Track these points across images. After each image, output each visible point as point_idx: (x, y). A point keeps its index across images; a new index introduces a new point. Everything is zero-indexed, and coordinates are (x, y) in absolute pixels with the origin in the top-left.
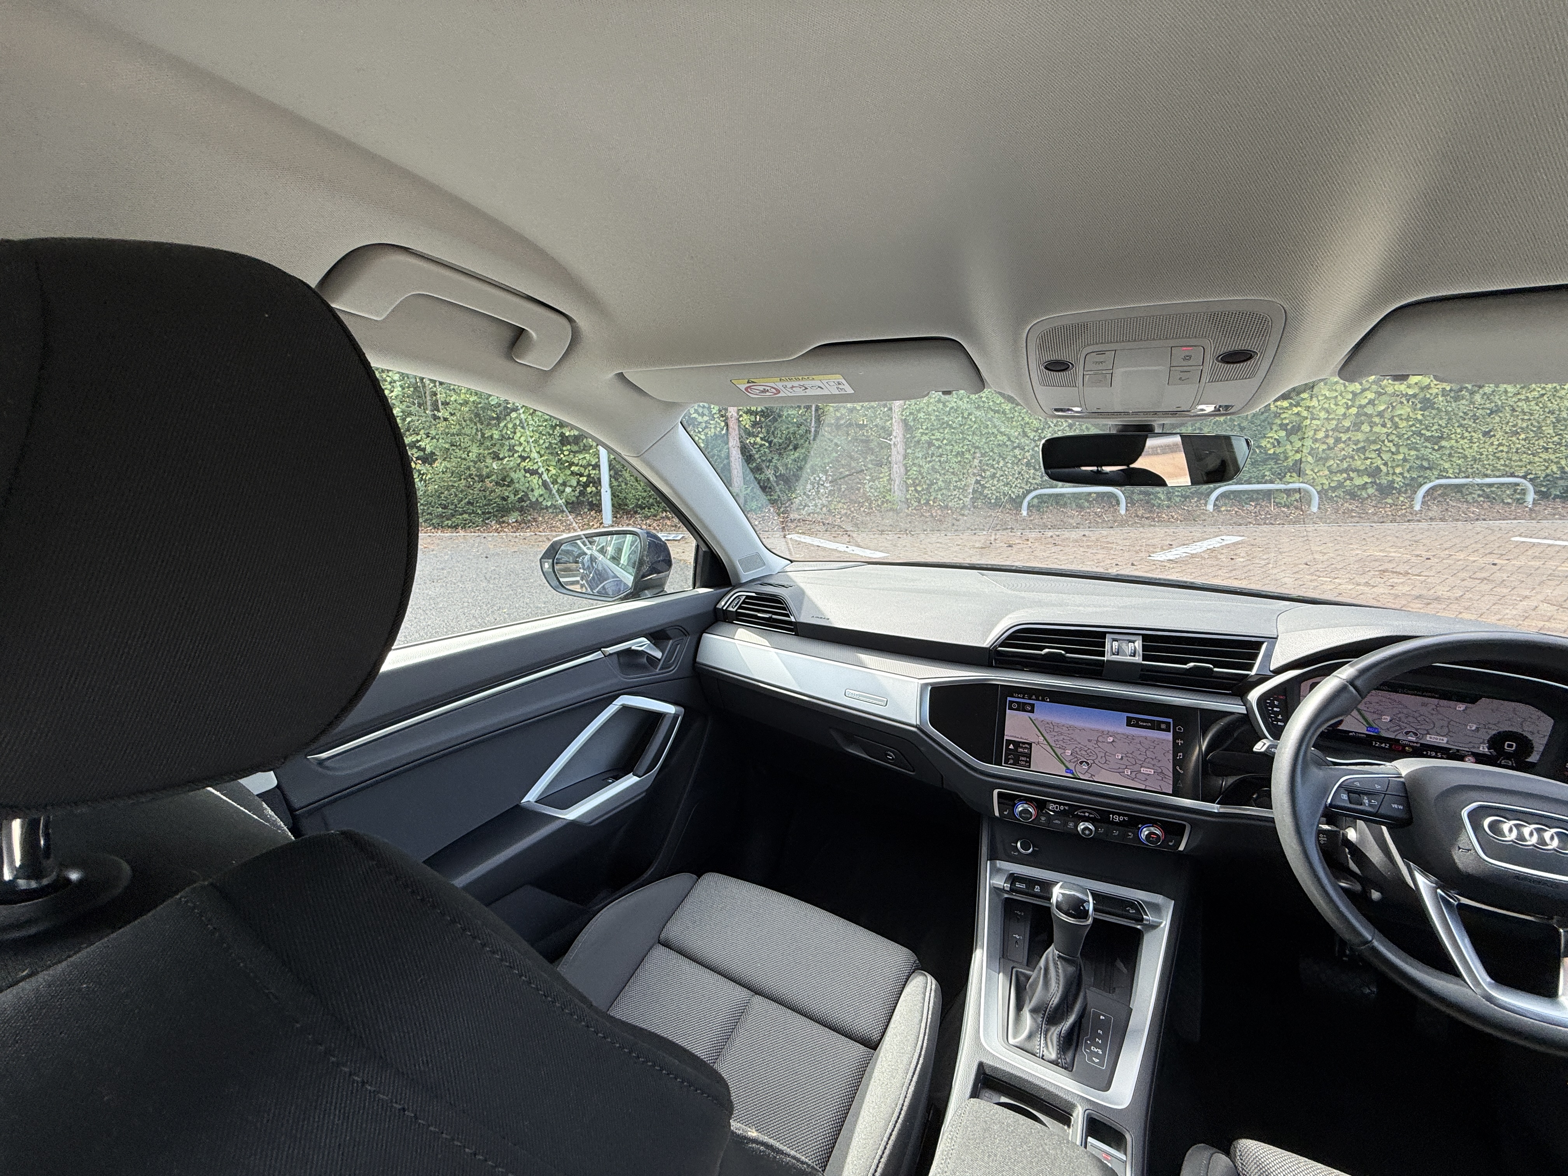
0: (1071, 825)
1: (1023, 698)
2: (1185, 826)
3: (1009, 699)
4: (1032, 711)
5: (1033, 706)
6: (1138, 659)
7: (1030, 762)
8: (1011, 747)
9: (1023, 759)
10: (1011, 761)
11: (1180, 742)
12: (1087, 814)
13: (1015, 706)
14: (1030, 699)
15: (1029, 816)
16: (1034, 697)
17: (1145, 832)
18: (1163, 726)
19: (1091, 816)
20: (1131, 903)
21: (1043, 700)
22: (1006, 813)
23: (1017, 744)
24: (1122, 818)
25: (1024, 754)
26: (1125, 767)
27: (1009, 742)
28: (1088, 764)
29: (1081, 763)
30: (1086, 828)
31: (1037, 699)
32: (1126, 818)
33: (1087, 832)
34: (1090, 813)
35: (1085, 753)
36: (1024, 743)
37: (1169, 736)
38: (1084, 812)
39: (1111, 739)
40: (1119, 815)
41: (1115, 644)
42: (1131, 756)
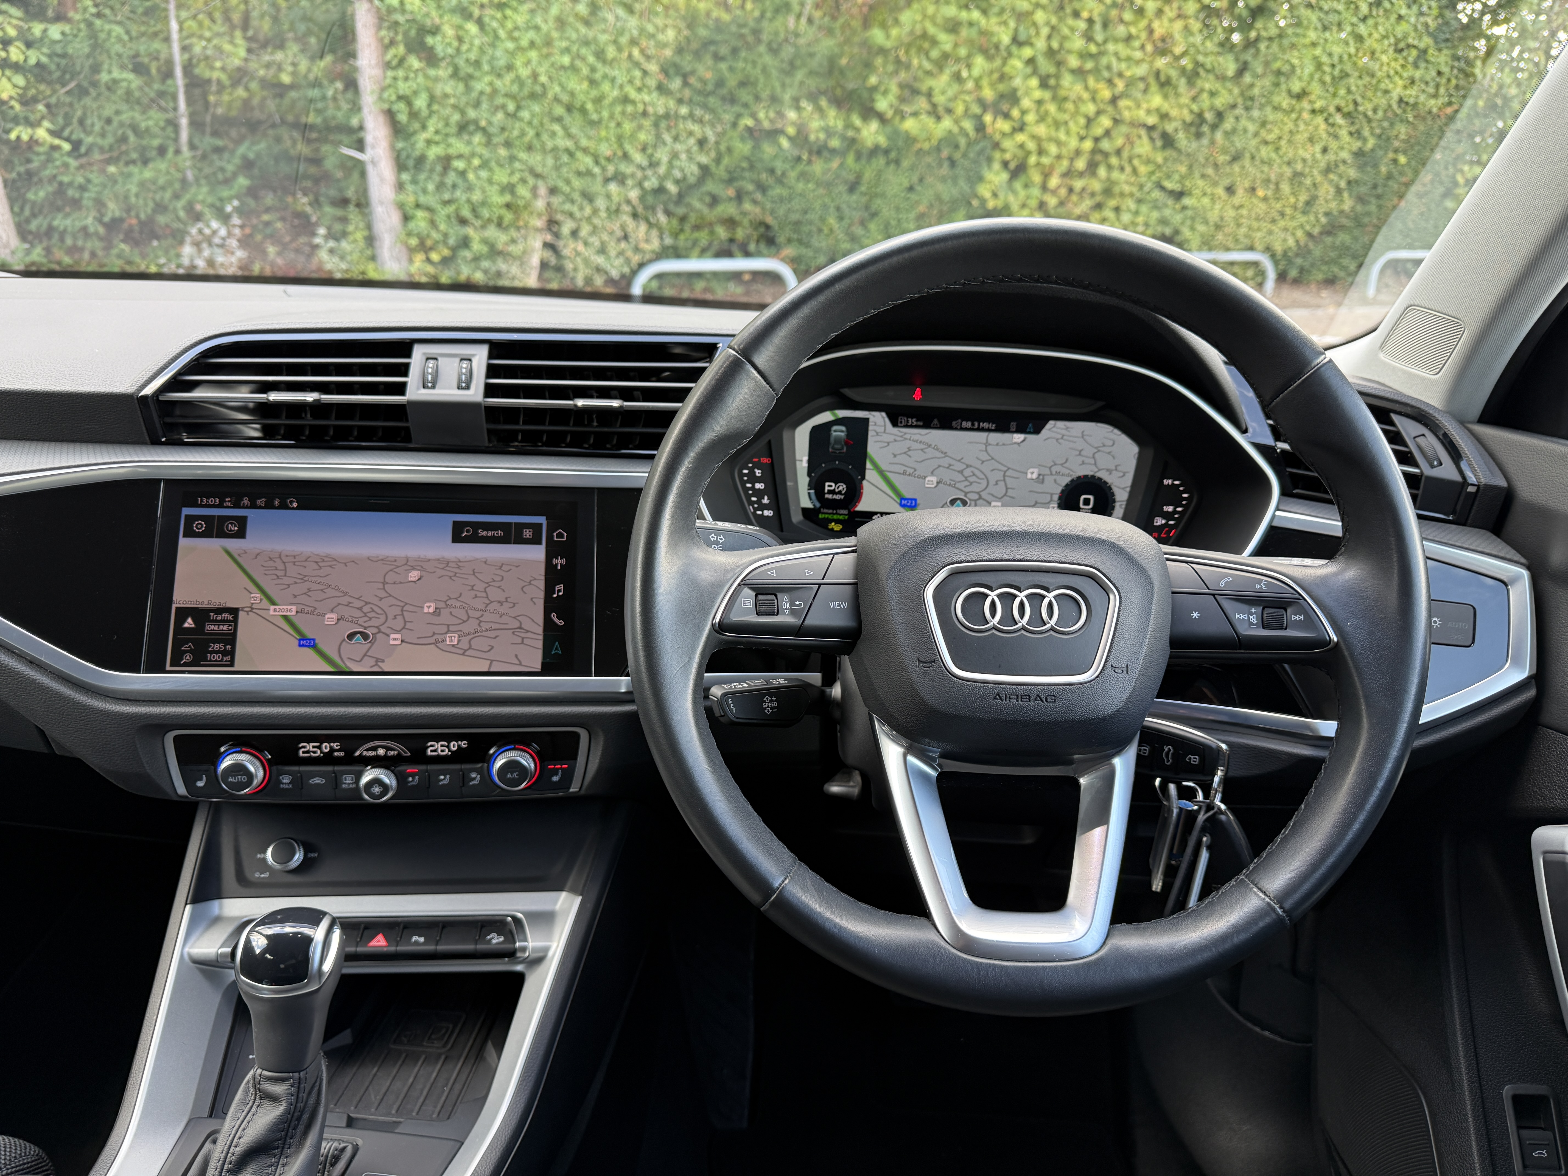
0: (348, 780)
1: (220, 506)
2: (576, 736)
3: (186, 511)
4: (241, 534)
5: (242, 522)
6: (475, 394)
7: (232, 653)
8: (189, 623)
9: (217, 647)
10: (188, 658)
11: (559, 562)
12: (381, 752)
13: (200, 526)
14: (237, 505)
15: (244, 779)
16: (246, 501)
17: (499, 763)
18: (528, 533)
19: (391, 753)
20: (495, 924)
21: (269, 506)
22: (200, 784)
23: (201, 615)
24: (454, 745)
25: (219, 637)
26: (445, 629)
27: (184, 613)
28: (365, 636)
29: (351, 636)
30: (376, 781)
31: (253, 506)
32: (464, 744)
33: (377, 790)
34: (388, 749)
35: (358, 614)
36: (220, 611)
37: (537, 553)
38: (375, 749)
39: (414, 575)
40: (449, 738)
41: (431, 364)
42: (458, 604)
